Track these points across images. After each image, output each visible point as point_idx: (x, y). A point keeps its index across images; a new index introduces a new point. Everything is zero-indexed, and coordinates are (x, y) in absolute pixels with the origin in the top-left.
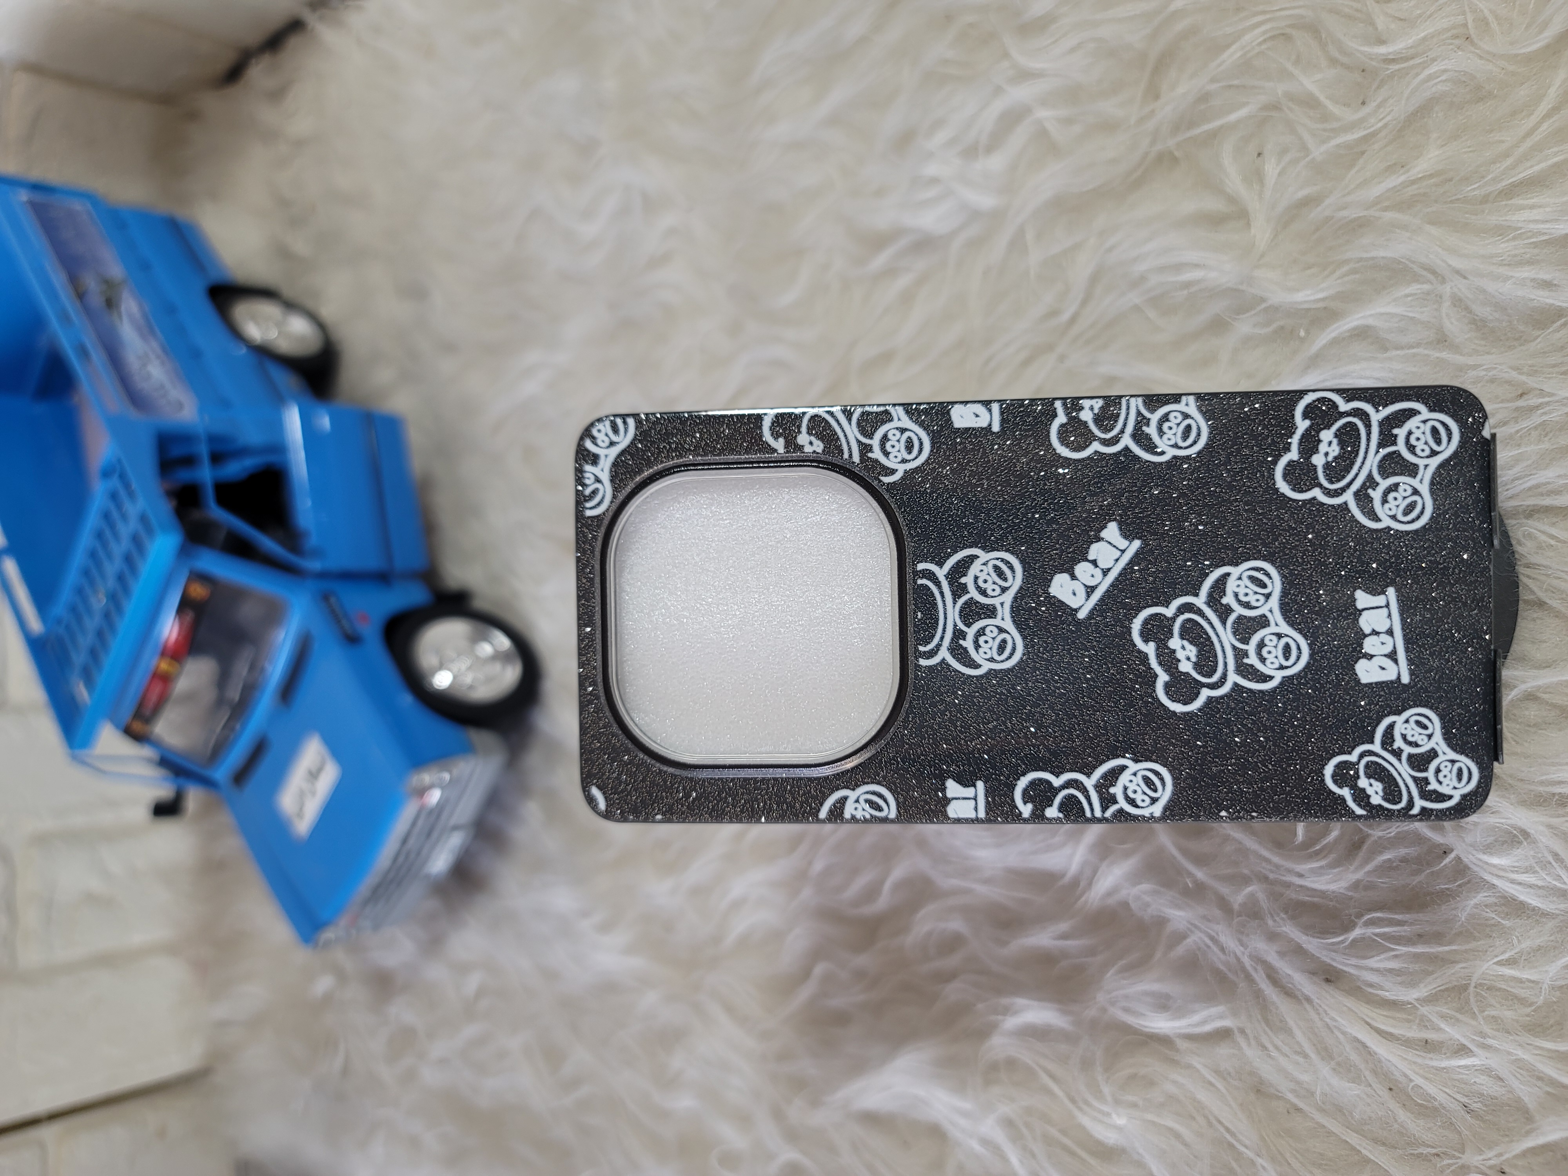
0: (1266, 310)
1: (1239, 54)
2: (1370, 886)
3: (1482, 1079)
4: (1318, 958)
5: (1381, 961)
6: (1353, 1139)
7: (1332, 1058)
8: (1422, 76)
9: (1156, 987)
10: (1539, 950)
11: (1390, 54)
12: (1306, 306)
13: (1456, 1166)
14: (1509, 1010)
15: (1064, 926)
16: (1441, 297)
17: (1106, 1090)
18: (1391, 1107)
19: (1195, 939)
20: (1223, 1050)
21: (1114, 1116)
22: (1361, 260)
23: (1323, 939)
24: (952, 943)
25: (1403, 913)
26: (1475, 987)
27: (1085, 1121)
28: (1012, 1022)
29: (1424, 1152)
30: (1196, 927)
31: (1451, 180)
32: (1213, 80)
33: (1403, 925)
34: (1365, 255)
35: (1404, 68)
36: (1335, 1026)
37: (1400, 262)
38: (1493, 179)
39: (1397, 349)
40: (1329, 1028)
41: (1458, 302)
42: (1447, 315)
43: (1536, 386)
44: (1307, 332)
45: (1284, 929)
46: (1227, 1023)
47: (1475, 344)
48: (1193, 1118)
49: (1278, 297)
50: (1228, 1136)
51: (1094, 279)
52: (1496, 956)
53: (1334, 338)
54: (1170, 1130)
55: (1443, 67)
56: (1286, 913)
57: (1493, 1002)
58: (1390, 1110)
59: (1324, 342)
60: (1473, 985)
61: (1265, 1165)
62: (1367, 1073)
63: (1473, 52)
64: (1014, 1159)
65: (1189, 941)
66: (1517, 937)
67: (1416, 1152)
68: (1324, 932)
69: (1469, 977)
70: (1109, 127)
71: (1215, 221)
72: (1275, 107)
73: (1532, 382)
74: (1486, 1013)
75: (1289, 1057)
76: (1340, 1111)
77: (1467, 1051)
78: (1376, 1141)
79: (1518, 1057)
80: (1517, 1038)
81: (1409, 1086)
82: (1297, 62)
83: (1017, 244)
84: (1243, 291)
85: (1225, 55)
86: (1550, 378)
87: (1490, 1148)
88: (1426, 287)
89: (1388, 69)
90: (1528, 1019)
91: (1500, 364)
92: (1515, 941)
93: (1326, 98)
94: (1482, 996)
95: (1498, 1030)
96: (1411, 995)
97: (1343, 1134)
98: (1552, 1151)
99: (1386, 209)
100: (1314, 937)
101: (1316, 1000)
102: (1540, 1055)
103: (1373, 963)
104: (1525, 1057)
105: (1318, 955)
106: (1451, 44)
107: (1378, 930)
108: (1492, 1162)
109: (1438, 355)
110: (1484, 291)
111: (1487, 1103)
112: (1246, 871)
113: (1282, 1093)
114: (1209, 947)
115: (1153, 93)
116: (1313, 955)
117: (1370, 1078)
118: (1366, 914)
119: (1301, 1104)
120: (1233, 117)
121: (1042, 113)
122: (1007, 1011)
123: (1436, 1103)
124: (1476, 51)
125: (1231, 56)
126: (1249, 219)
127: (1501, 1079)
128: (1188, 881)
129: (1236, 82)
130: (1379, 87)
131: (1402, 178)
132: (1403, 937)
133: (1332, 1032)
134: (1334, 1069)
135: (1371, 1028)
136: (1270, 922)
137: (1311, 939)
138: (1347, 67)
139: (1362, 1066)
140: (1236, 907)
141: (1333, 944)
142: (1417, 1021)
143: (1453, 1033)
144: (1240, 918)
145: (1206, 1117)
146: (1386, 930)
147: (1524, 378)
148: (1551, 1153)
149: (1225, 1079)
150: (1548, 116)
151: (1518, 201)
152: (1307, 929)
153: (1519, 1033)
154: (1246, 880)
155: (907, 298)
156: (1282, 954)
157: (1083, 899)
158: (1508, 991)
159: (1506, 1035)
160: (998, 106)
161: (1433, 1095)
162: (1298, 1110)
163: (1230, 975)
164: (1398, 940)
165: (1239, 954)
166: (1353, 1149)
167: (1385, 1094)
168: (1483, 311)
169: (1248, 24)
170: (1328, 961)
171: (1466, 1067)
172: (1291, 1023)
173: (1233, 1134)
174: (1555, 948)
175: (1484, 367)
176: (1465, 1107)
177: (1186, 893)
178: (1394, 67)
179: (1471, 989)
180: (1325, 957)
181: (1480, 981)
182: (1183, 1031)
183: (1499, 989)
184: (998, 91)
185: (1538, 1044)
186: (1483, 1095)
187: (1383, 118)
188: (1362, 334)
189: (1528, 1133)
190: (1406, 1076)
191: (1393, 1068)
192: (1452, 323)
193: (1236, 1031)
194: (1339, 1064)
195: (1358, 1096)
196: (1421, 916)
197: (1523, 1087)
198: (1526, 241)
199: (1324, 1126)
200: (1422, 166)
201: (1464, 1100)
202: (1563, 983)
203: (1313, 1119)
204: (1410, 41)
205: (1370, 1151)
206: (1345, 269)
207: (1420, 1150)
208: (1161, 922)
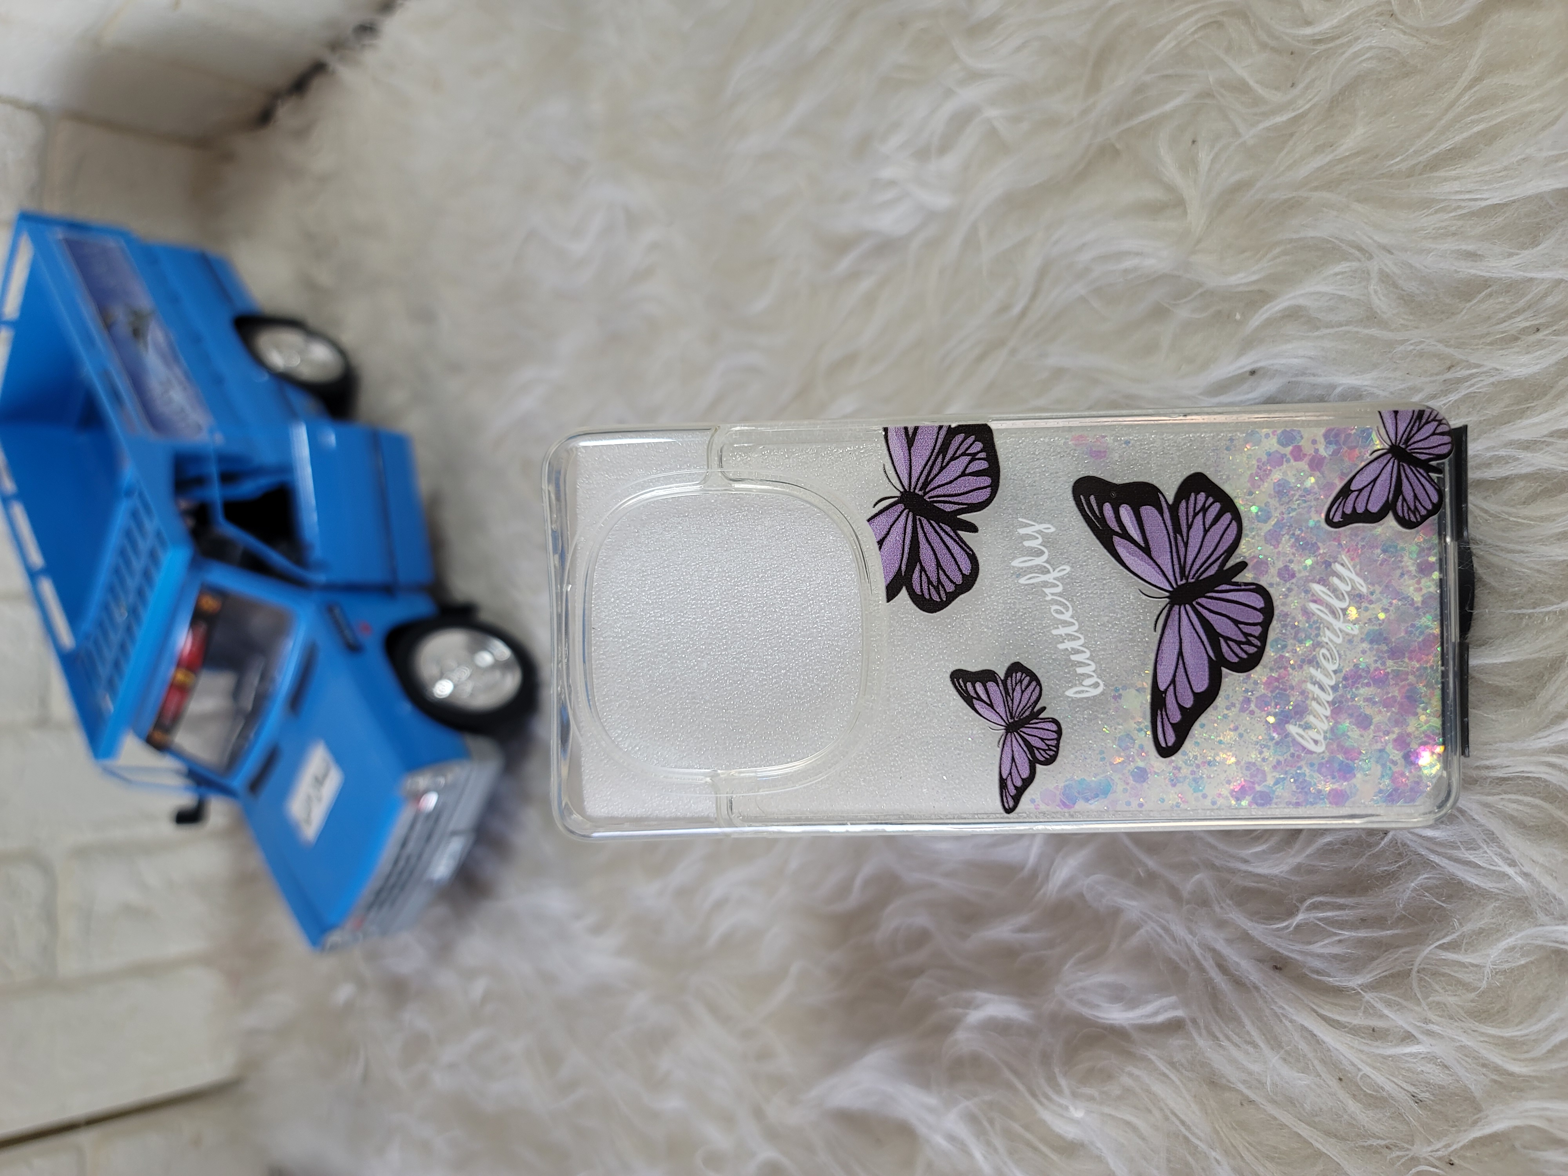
0: (1202, 294)
1: (1173, 43)
2: (1312, 871)
3: (1429, 1068)
4: (1264, 944)
5: (1325, 946)
6: (1305, 1131)
7: (1280, 1046)
8: (1347, 55)
9: (1110, 978)
10: (1482, 933)
11: (1314, 34)
12: (1241, 289)
13: (1406, 1158)
14: (1455, 995)
15: (1023, 919)
16: (1368, 274)
17: (1063, 1082)
18: (1341, 1098)
19: (1149, 929)
20: (1176, 1042)
21: (1072, 1109)
22: (1291, 241)
23: (1267, 924)
24: (920, 938)
25: (1345, 897)
26: (1418, 972)
27: (1046, 1115)
28: (975, 1016)
29: (1375, 1144)
30: (1150, 917)
31: (1376, 157)
32: (1149, 71)
33: (1345, 909)
34: (1295, 236)
35: (1330, 48)
36: (1282, 1014)
37: (1329, 241)
38: (1415, 152)
39: (1327, 327)
40: (1278, 1017)
41: (1385, 278)
42: (1376, 292)
43: (1464, 358)
44: (1243, 314)
45: (1231, 915)
46: (1180, 1013)
47: (1403, 319)
48: (1150, 1111)
49: (1214, 281)
50: (1183, 1129)
51: (1042, 273)
52: (1438, 940)
53: (1267, 319)
54: (1128, 1123)
55: (1368, 45)
56: (1231, 898)
57: (1437, 987)
58: (1340, 1101)
59: (1257, 323)
60: (1415, 969)
61: (1218, 1158)
62: (1316, 1062)
63: (1398, 28)
64: (978, 1154)
65: (1142, 931)
66: (1458, 920)
67: (1366, 1144)
68: (1270, 918)
69: (1412, 962)
70: (1052, 123)
71: (1154, 209)
72: (1208, 94)
73: (1458, 354)
74: (1431, 999)
75: (1239, 1047)
76: (1292, 1103)
77: (1413, 1038)
78: (1328, 1133)
79: (1463, 1044)
80: (1463, 1024)
81: (1357, 1075)
82: (1228, 50)
83: (970, 242)
84: (1179, 277)
85: (1160, 45)
86: (1478, 349)
87: (1439, 1139)
88: (1355, 264)
89: (1314, 50)
90: (1473, 1004)
91: (1428, 338)
92: (1456, 924)
93: (1257, 82)
94: (1425, 981)
95: (1441, 1016)
96: (1355, 982)
97: (1295, 1126)
98: (1500, 1141)
99: (1316, 189)
100: (1258, 923)
101: (1264, 988)
102: (1486, 1042)
103: (1317, 948)
104: (1469, 1044)
105: (1265, 942)
106: (1376, 21)
107: (1321, 915)
108: (1440, 1153)
109: (1366, 331)
110: (1411, 266)
111: (1435, 1092)
112: (1194, 858)
113: (1233, 1084)
114: (1161, 936)
115: (1094, 86)
116: (1260, 942)
117: (1319, 1067)
118: (1309, 898)
119: (1252, 1095)
120: (1168, 107)
121: (992, 112)
122: (969, 1004)
123: (1384, 1093)
124: (1401, 27)
125: (1167, 45)
126: (1185, 207)
127: (1446, 1067)
128: (1140, 870)
129: (1170, 72)
130: (1307, 68)
131: (1329, 158)
132: (1346, 921)
133: (1281, 1021)
134: (1285, 1060)
135: (1318, 1015)
136: (1217, 909)
137: (1256, 925)
138: (1274, 50)
139: (1310, 1055)
140: (1185, 895)
141: (1278, 929)
142: (1362, 1008)
143: (1398, 1020)
144: (1188, 906)
145: (1161, 1110)
146: (1329, 914)
147: (1451, 351)
148: (1498, 1143)
149: (1178, 1071)
150: (1469, 87)
151: (1442, 173)
152: (1253, 915)
153: (1463, 1019)
154: (1194, 868)
155: (870, 301)
156: (1229, 941)
157: (1042, 891)
158: (1452, 976)
159: (1451, 1021)
160: (949, 107)
161: (1381, 1084)
162: (1251, 1102)
163: (1182, 965)
164: (1342, 924)
165: (1188, 941)
166: (1306, 1141)
167: (1334, 1083)
168: (1411, 286)
169: (1180, 14)
170: (1274, 947)
171: (1411, 1055)
172: (1241, 1013)
173: (1188, 1128)
174: (1498, 931)
175: (1412, 342)
176: (1413, 1096)
177: (1139, 882)
178: (1321, 47)
179: (1414, 973)
180: (1271, 943)
181: (1421, 967)
182: (1137, 1022)
183: (1444, 975)
184: (949, 93)
185: (1483, 1031)
186: (1429, 1083)
187: (1311, 100)
188: (1294, 314)
189: (1475, 1123)
190: (1353, 1064)
191: (1341, 1057)
192: (1380, 299)
193: (1188, 1021)
194: (1288, 1053)
195: (1308, 1086)
196: (1363, 900)
197: (1468, 1075)
198: (1453, 214)
199: (1275, 1119)
200: (1349, 143)
201: (1412, 1089)
202: (1506, 966)
203: (1265, 1111)
204: (1336, 21)
205: (1321, 1143)
206: (1278, 250)
207: (1369, 1142)
208: (1116, 912)
